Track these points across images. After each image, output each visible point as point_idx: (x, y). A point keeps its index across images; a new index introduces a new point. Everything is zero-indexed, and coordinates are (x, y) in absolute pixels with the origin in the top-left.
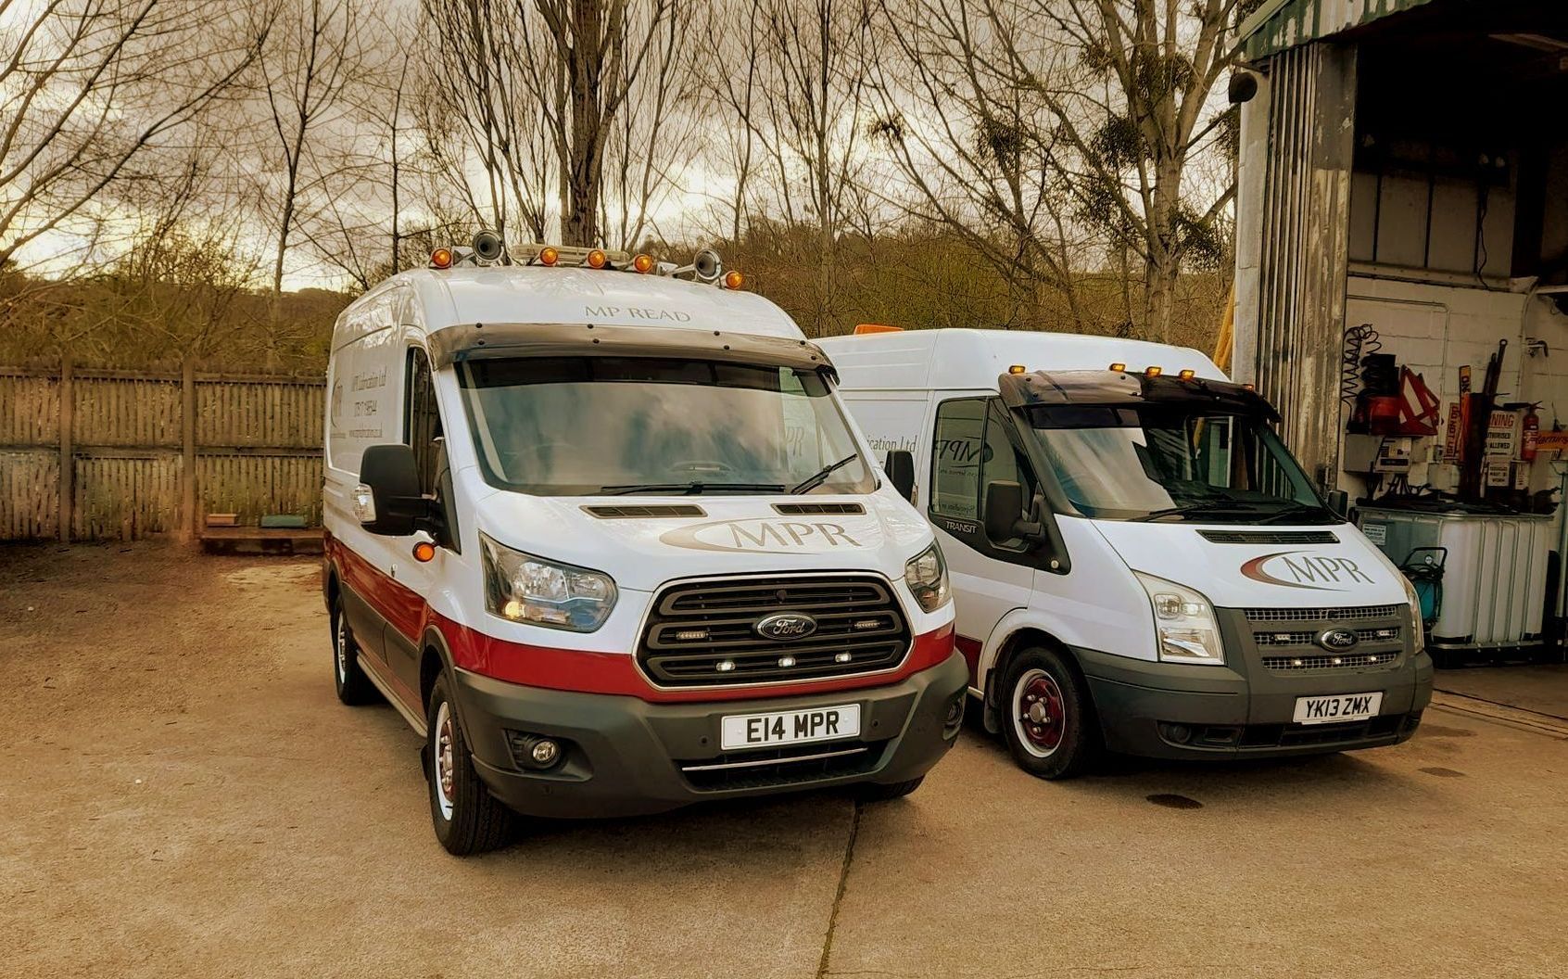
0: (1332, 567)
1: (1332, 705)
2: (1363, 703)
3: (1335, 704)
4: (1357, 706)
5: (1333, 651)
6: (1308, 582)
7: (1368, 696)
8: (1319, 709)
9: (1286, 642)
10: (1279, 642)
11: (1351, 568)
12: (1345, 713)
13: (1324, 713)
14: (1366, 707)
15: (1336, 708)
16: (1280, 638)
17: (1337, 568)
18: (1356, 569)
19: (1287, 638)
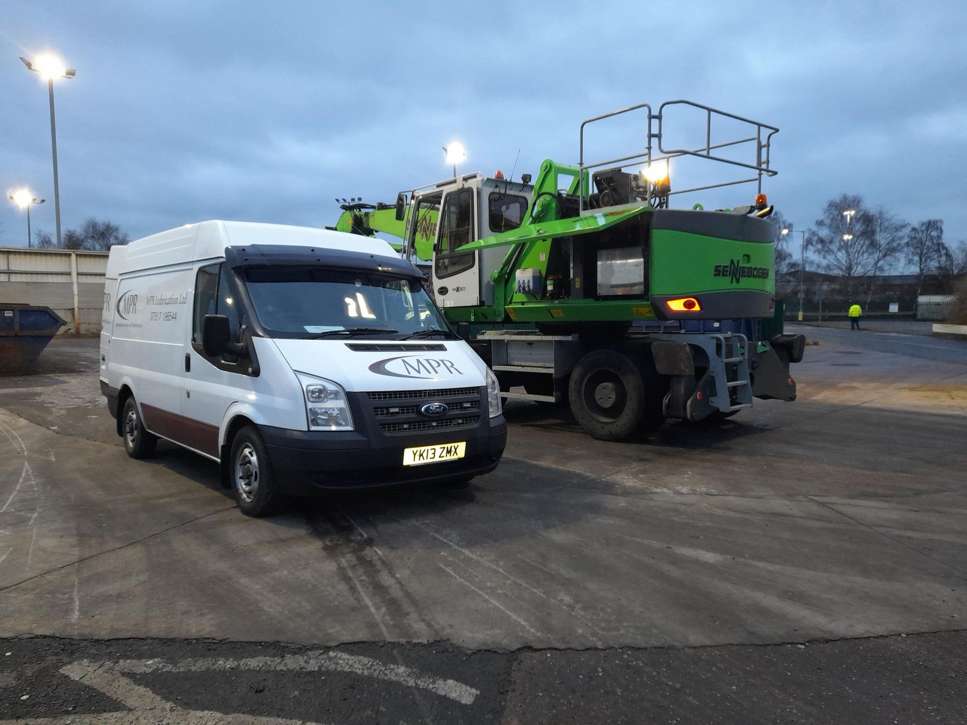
0: (435, 365)
1: (431, 452)
2: (453, 449)
3: (433, 451)
4: (449, 452)
5: (430, 417)
6: (417, 375)
7: (456, 445)
8: (421, 455)
9: (397, 413)
10: (393, 413)
11: (449, 365)
12: (440, 457)
13: (425, 457)
14: (456, 452)
15: (434, 454)
16: (392, 410)
17: (439, 365)
18: (452, 365)
19: (397, 410)
